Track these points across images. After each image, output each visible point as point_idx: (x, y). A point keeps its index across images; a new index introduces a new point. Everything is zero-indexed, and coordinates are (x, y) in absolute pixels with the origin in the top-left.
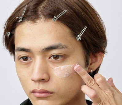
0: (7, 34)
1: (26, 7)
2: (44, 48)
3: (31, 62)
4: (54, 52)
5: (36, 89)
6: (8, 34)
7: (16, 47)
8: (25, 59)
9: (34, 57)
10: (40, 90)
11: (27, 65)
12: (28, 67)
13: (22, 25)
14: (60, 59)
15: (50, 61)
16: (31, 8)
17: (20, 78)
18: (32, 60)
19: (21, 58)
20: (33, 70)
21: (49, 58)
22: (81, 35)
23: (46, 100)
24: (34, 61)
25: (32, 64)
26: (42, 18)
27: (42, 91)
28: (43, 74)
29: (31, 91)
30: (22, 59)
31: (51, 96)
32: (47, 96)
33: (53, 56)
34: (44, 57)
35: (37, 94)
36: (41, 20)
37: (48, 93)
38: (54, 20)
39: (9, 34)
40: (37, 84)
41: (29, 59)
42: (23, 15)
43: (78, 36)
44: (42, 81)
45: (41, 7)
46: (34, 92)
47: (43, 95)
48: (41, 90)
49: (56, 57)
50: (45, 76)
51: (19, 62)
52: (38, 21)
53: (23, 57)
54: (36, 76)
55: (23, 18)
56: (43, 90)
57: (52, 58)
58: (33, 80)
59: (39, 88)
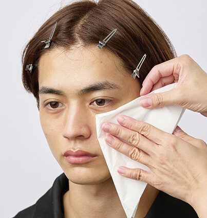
1: (56, 25)
2: (82, 88)
3: (63, 109)
4: (98, 95)
5: (70, 151)
6: (29, 67)
7: (40, 87)
8: (55, 105)
9: (67, 102)
10: (77, 151)
11: (57, 114)
12: (57, 117)
13: (50, 54)
14: (106, 104)
15: (92, 108)
16: (64, 27)
17: (46, 135)
18: (63, 107)
19: (47, 104)
20: (65, 121)
21: (90, 104)
22: (138, 70)
23: (87, 167)
24: (67, 109)
25: (64, 113)
26: (80, 43)
27: (80, 153)
29: (63, 153)
30: (49, 105)
31: (93, 161)
32: (88, 161)
33: (96, 101)
34: (82, 103)
35: (73, 159)
36: (79, 45)
37: (89, 156)
38: (98, 47)
39: (31, 68)
40: (73, 142)
41: (60, 105)
42: (51, 38)
43: (134, 71)
44: (79, 137)
45: (79, 26)
46: (67, 155)
47: (81, 159)
49: (101, 102)
50: (84, 131)
51: (44, 109)
52: (73, 47)
53: (51, 103)
54: (71, 131)
55: (51, 41)
56: (81, 151)
57: (95, 103)
58: (65, 137)
59: (75, 149)
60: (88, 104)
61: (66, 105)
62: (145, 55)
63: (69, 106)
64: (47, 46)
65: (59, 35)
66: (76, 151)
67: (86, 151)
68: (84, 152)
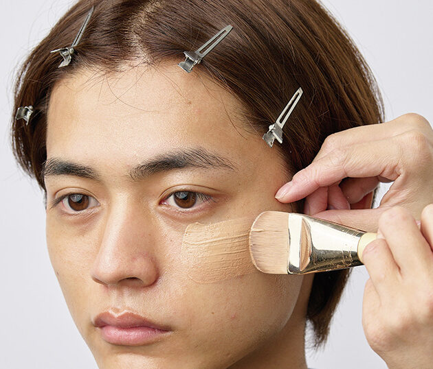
0: (23, 114)
1: (90, 14)
2: (140, 163)
3: (97, 214)
4: (179, 180)
5: (107, 313)
9: (107, 196)
10: (123, 316)
11: (83, 225)
12: (83, 233)
13: (71, 81)
14: (200, 204)
15: (164, 214)
16: (105, 20)
19: (61, 199)
21: (160, 203)
22: (281, 126)
23: (145, 354)
24: (106, 213)
25: (100, 222)
26: (141, 57)
27: (130, 320)
28: (133, 259)
29: (93, 320)
30: (66, 201)
31: (162, 341)
32: (149, 340)
33: (175, 194)
34: (140, 199)
36: (137, 62)
37: (153, 329)
38: (184, 66)
39: (29, 114)
40: (114, 293)
41: (92, 201)
42: (75, 44)
43: (271, 127)
45: (141, 19)
46: (101, 323)
47: (134, 335)
48: (126, 315)
49: (186, 198)
50: (139, 268)
51: (55, 212)
52: (124, 66)
53: (69, 197)
54: (110, 265)
55: (76, 52)
56: (132, 314)
57: (171, 200)
58: (97, 280)
59: (117, 311)
60: (153, 203)
61: (103, 203)
62: (300, 91)
63: (109, 206)
64: (65, 63)
65: (93, 37)
66: (120, 314)
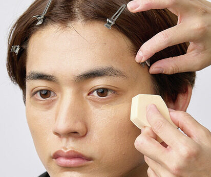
0: (14, 50)
3: (55, 100)
4: (99, 83)
5: (61, 151)
6: (16, 49)
7: (28, 74)
8: (46, 94)
9: (60, 90)
11: (48, 106)
12: (48, 108)
13: (42, 32)
14: (109, 95)
15: (89, 99)
19: (36, 93)
20: (57, 114)
21: (89, 95)
24: (59, 99)
25: (57, 104)
27: (72, 154)
28: (76, 122)
29: (52, 155)
30: (38, 94)
34: (78, 93)
35: (63, 161)
37: (83, 159)
38: (107, 26)
39: (18, 50)
40: (64, 140)
41: (52, 94)
42: (44, 13)
44: (72, 134)
46: (56, 156)
47: (73, 162)
48: (71, 151)
49: (103, 92)
50: (78, 127)
52: (71, 24)
53: (41, 91)
54: (63, 125)
55: (45, 17)
56: (74, 151)
57: (95, 93)
58: (56, 134)
59: (66, 149)
60: (85, 94)
61: (59, 94)
63: (62, 96)
64: (39, 23)
65: (55, 9)
66: (67, 151)
67: (79, 151)
68: (77, 153)
